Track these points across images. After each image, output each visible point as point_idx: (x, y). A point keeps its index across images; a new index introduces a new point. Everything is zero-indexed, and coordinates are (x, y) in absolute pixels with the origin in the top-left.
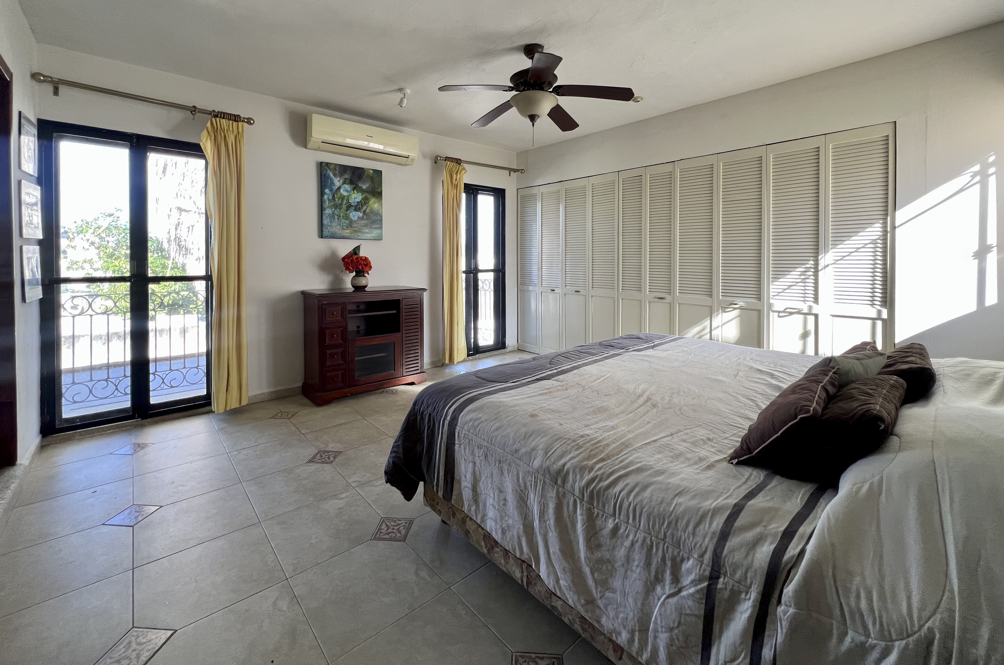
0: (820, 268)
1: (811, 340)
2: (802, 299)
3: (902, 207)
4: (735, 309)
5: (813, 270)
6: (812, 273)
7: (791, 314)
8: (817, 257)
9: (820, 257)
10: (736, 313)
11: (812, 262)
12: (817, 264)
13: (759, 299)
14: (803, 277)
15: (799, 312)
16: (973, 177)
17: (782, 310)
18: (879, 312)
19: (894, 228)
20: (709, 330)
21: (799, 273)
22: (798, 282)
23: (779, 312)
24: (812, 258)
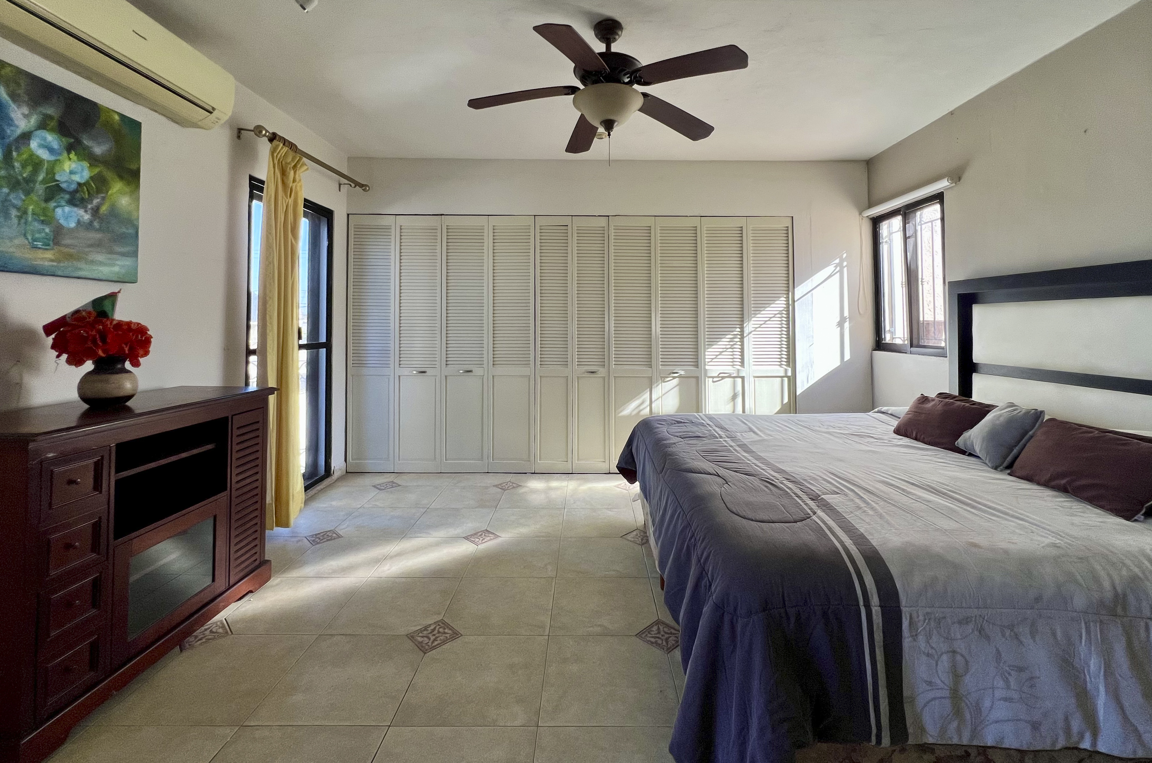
0: (745, 335)
1: (739, 400)
2: (731, 364)
3: (798, 286)
4: (674, 378)
5: (739, 337)
6: (738, 340)
7: (723, 378)
8: (742, 325)
9: (745, 325)
10: (676, 381)
11: (738, 330)
12: (742, 331)
13: (697, 366)
14: (732, 343)
15: (730, 377)
16: (836, 267)
17: (716, 375)
18: (786, 370)
19: (794, 301)
20: (648, 402)
21: (728, 340)
22: (728, 348)
23: (713, 377)
24: (738, 326)
